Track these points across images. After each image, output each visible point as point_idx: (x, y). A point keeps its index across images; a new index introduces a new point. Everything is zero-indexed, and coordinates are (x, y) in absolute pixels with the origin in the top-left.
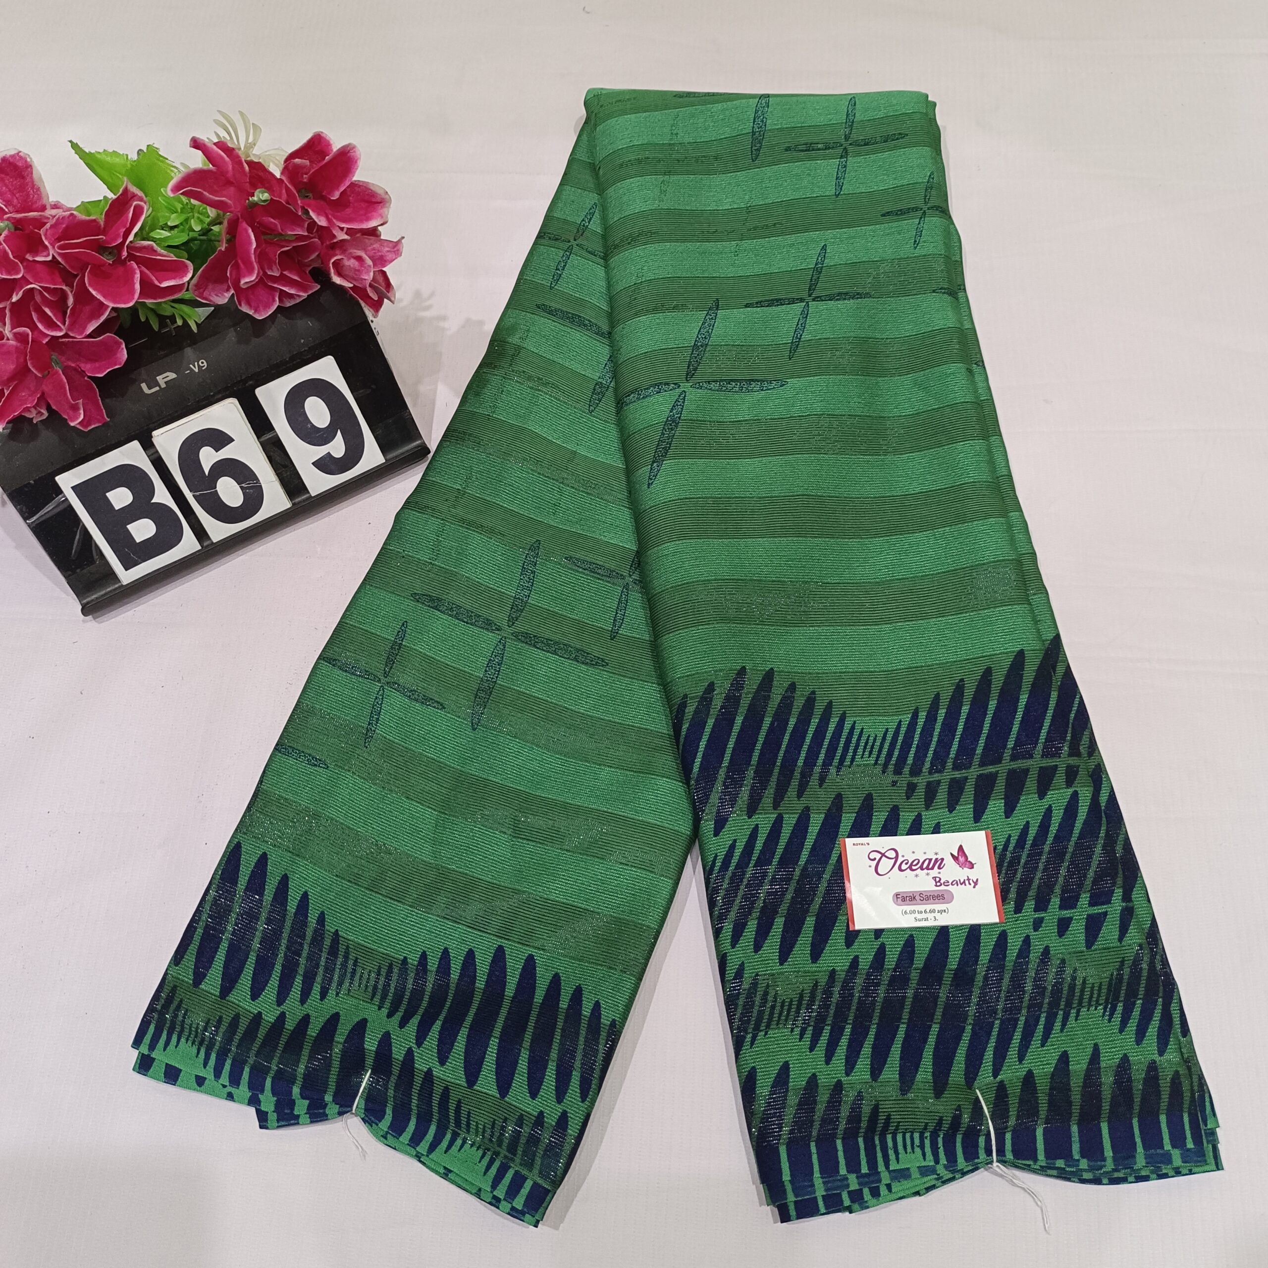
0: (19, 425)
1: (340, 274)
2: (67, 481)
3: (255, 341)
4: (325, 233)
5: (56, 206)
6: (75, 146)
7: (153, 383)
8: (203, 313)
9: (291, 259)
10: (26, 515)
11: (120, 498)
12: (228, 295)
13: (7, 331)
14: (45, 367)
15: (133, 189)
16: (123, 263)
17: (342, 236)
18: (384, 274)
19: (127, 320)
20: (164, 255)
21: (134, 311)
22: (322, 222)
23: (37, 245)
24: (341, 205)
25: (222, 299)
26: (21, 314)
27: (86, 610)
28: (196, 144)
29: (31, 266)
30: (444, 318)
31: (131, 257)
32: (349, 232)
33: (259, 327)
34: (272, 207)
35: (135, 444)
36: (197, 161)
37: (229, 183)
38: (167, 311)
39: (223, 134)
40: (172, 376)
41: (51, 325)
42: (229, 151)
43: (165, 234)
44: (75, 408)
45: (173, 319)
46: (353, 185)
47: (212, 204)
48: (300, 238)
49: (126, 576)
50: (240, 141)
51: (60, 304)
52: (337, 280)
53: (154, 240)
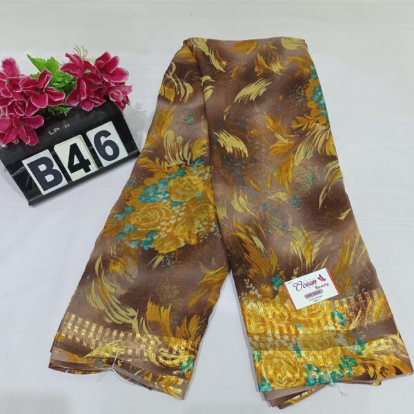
0: (10, 145)
1: (113, 98)
2: (25, 162)
3: (85, 118)
4: (108, 84)
5: (22, 75)
6: (29, 56)
7: (52, 131)
8: (69, 109)
9: (97, 93)
10: (11, 173)
11: (43, 168)
12: (77, 104)
13: (7, 114)
14: (18, 126)
15: (47, 70)
16: (44, 93)
17: (113, 85)
18: (127, 97)
19: (44, 112)
20: (56, 91)
21: (47, 109)
22: (107, 80)
23: (17, 87)
24: (113, 76)
25: (76, 104)
26: (11, 109)
27: (30, 204)
28: (67, 55)
29: (14, 94)
30: (146, 111)
31: (46, 92)
32: (116, 84)
33: (87, 114)
34: (91, 75)
35: (47, 150)
36: (67, 61)
37: (78, 68)
38: (57, 109)
39: (76, 53)
40: (59, 129)
41: (20, 112)
42: (78, 57)
43: (57, 84)
44: (27, 139)
45: (59, 111)
46: (117, 69)
47: (73, 74)
48: (100, 85)
49: (44, 193)
50: (82, 55)
51: (23, 106)
52: (112, 99)
53: (54, 86)
